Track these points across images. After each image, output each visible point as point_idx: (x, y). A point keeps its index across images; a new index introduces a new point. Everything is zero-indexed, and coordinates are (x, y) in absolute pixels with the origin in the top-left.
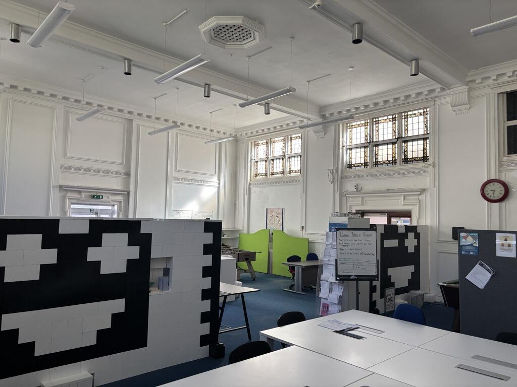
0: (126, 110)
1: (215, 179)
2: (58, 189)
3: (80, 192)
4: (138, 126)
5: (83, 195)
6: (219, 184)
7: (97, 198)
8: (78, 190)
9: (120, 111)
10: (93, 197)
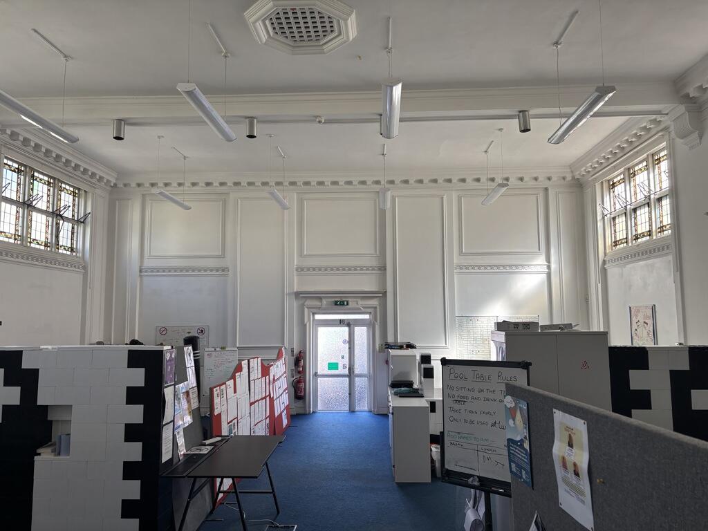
0: (370, 180)
1: (541, 260)
2: (294, 297)
3: (320, 298)
4: (393, 198)
5: (324, 301)
6: (549, 267)
7: (340, 304)
8: (318, 296)
9: (363, 183)
10: (336, 303)
